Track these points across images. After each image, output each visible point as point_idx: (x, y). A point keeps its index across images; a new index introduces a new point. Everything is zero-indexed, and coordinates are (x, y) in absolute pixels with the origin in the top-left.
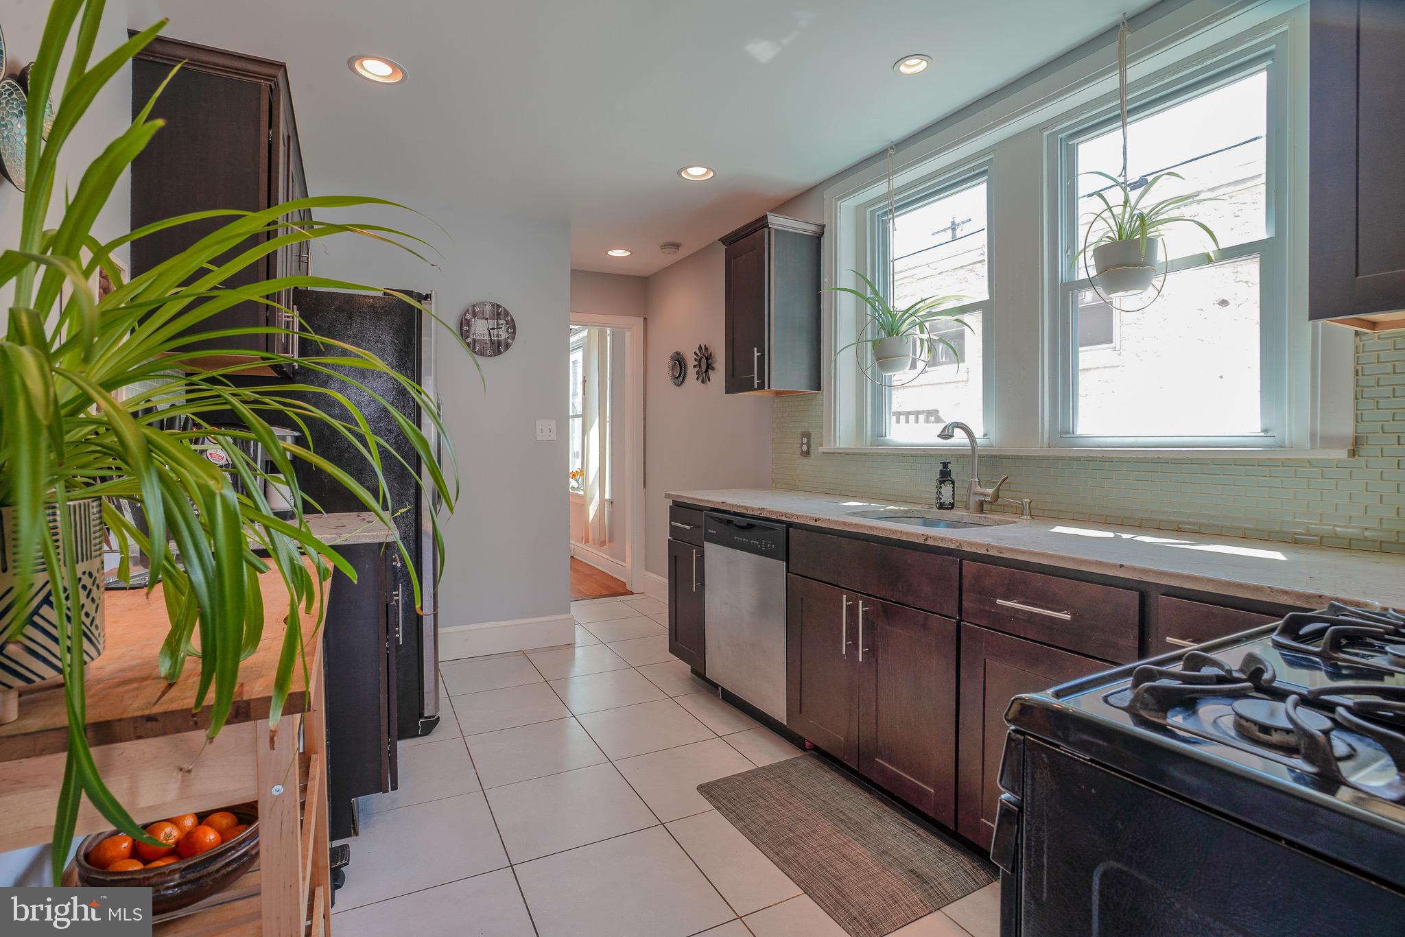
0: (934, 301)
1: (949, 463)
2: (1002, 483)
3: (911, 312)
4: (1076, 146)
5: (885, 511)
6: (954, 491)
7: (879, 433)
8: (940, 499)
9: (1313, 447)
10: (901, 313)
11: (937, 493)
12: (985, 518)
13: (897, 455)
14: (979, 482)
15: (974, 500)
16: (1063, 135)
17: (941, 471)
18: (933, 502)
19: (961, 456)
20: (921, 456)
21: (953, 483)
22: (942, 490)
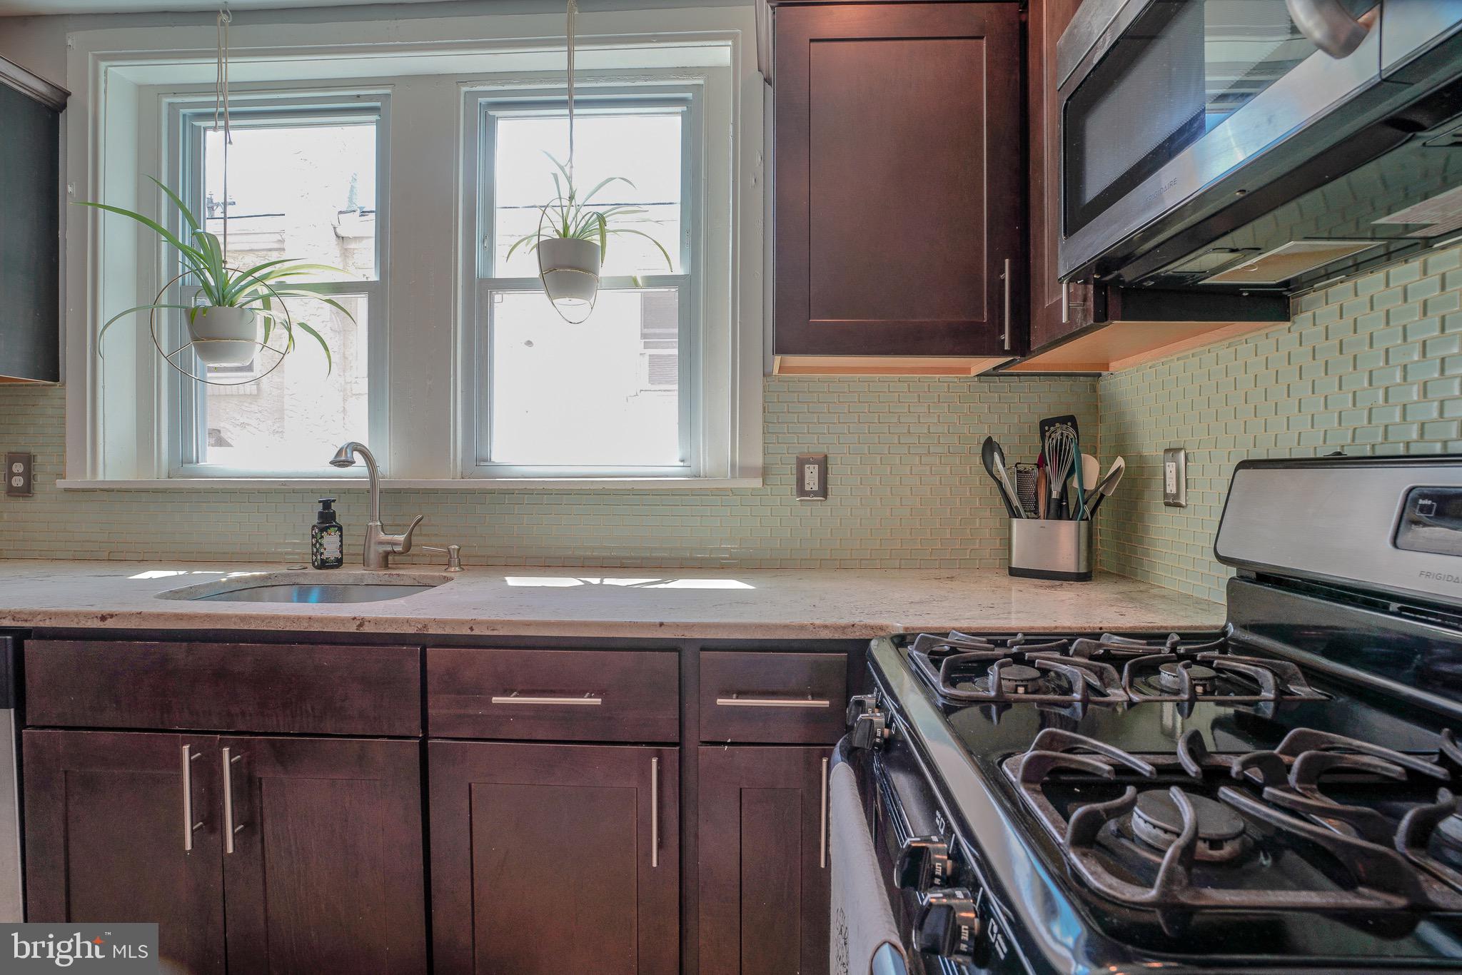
0: (296, 268)
1: (334, 501)
2: (414, 526)
3: (257, 275)
4: (494, 119)
5: (230, 581)
6: (341, 541)
7: (183, 459)
8: (322, 554)
9: (733, 477)
10: (238, 274)
11: (314, 545)
12: (398, 575)
13: (225, 491)
14: (382, 526)
15: (375, 552)
16: (482, 100)
17: (319, 513)
18: (309, 558)
19: (350, 491)
20: (277, 492)
21: (340, 529)
22: (324, 541)
